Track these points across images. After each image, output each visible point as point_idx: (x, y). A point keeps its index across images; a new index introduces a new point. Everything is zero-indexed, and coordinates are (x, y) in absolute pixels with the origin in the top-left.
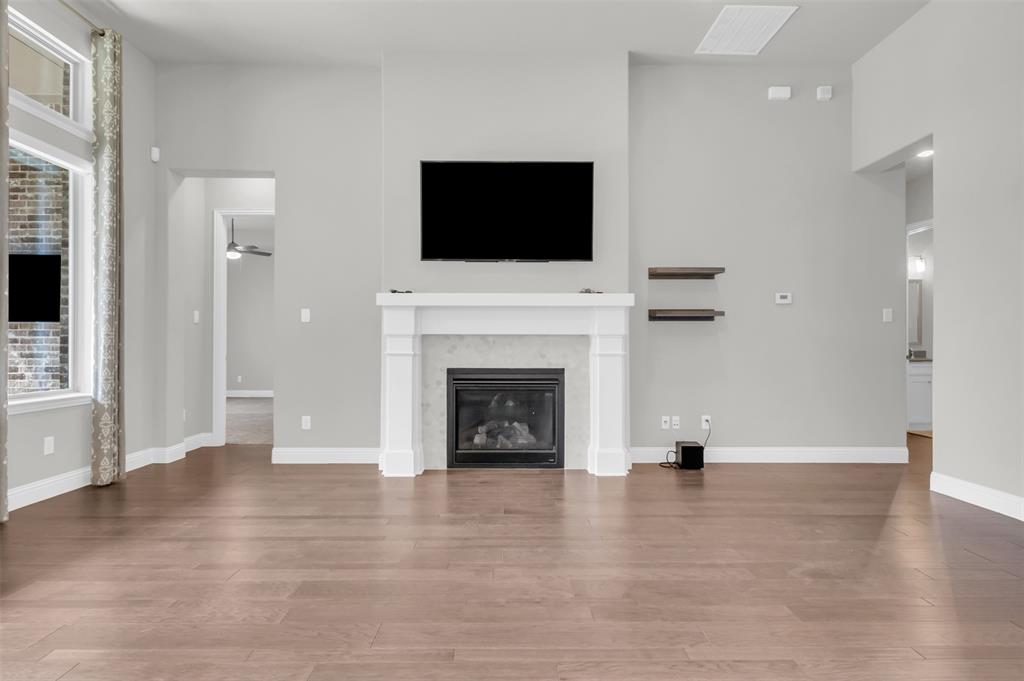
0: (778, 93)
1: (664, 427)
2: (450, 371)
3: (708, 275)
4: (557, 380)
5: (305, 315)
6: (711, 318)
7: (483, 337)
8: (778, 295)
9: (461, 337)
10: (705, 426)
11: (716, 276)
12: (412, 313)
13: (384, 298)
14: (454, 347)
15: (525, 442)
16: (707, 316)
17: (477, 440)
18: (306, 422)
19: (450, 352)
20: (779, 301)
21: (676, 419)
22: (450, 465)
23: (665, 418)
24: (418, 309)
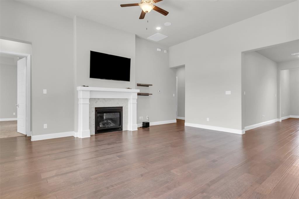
0: (159, 50)
1: (140, 119)
2: (96, 108)
3: (147, 86)
4: (121, 109)
5: (45, 91)
6: (148, 95)
7: (104, 99)
8: (159, 91)
9: (99, 99)
10: (147, 118)
11: (149, 86)
12: (89, 92)
13: (79, 88)
14: (97, 102)
15: (112, 125)
16: (147, 95)
17: (101, 126)
18: (45, 126)
19: (96, 103)
20: (159, 92)
21: (142, 117)
22: (96, 133)
23: (140, 117)
24: (91, 91)
